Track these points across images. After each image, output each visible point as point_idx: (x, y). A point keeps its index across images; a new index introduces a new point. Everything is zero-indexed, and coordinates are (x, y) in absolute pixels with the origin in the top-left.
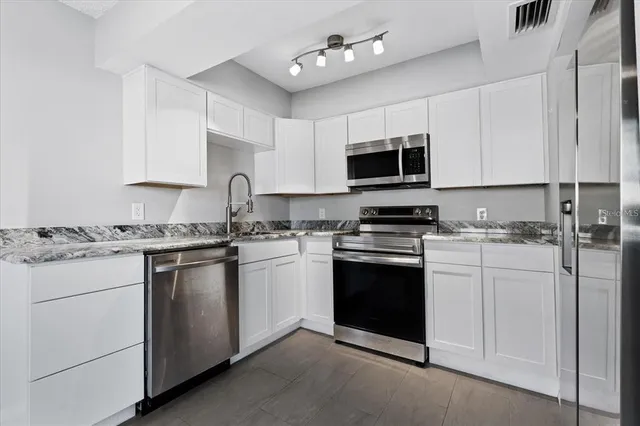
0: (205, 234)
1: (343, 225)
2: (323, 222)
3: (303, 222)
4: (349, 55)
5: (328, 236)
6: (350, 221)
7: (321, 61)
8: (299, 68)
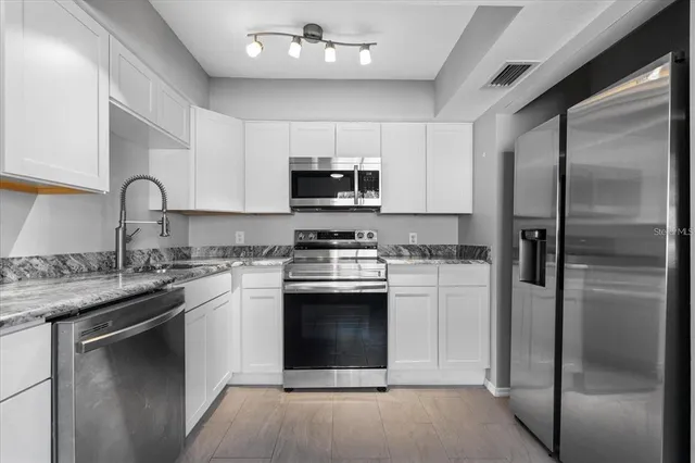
0: (79, 273)
1: (271, 251)
2: (242, 248)
3: (212, 248)
4: (330, 55)
5: (277, 265)
6: (280, 247)
7: (295, 50)
8: (259, 48)
